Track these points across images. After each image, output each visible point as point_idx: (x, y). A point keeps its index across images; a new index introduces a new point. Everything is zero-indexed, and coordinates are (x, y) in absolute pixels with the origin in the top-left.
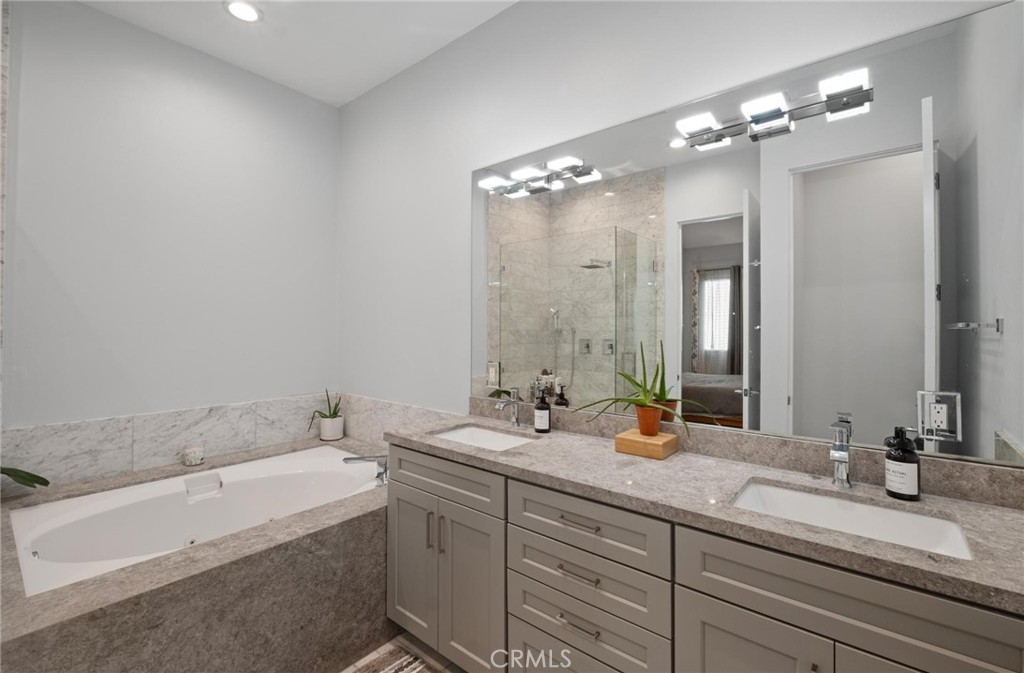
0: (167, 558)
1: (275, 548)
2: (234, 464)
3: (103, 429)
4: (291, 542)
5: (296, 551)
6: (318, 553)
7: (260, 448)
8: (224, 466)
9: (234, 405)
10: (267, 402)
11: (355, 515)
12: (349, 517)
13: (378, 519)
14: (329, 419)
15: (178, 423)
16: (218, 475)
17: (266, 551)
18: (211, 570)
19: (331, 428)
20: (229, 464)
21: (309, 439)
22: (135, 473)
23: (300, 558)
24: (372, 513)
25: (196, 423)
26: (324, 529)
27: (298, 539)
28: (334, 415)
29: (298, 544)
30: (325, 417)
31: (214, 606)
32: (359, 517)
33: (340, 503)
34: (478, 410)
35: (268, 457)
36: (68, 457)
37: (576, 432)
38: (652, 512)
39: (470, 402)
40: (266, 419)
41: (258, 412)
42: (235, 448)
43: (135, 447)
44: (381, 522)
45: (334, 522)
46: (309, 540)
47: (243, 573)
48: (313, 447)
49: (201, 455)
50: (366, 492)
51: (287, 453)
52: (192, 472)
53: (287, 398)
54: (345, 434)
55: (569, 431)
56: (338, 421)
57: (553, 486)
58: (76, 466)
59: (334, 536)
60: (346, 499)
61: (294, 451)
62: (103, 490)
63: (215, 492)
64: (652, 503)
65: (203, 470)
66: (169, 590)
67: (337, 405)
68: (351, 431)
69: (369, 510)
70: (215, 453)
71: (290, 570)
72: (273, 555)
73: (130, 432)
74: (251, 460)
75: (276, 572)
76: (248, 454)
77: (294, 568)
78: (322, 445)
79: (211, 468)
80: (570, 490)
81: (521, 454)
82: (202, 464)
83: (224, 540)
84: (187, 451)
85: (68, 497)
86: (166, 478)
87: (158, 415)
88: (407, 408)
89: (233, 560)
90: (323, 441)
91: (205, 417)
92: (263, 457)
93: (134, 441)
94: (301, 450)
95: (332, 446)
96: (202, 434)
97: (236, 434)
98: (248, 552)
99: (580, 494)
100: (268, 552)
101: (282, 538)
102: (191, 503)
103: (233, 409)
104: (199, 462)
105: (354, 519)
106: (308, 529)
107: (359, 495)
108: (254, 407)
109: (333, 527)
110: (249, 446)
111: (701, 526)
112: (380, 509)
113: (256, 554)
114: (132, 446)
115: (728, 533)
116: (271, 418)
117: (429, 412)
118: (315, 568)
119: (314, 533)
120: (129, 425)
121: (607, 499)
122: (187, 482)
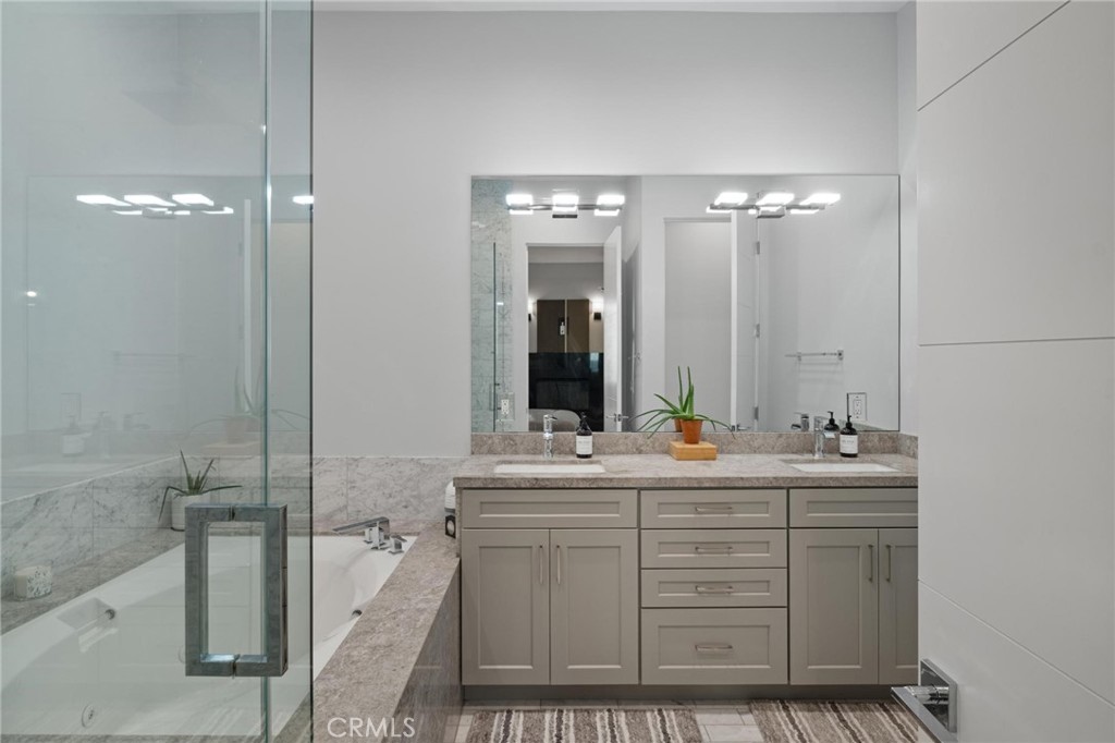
10: (106, 479)
25: (20, 525)
30: (184, 494)
34: (485, 448)
37: (612, 454)
38: (775, 484)
39: (472, 440)
40: (104, 507)
41: (95, 497)
42: (68, 561)
55: (604, 454)
57: (691, 485)
64: (775, 478)
80: (707, 485)
91: (31, 514)
96: (26, 544)
97: (70, 537)
99: (716, 485)
103: (65, 495)
108: (90, 489)
110: (85, 557)
111: (808, 485)
115: (824, 485)
116: (110, 505)
117: (401, 460)
121: (741, 484)
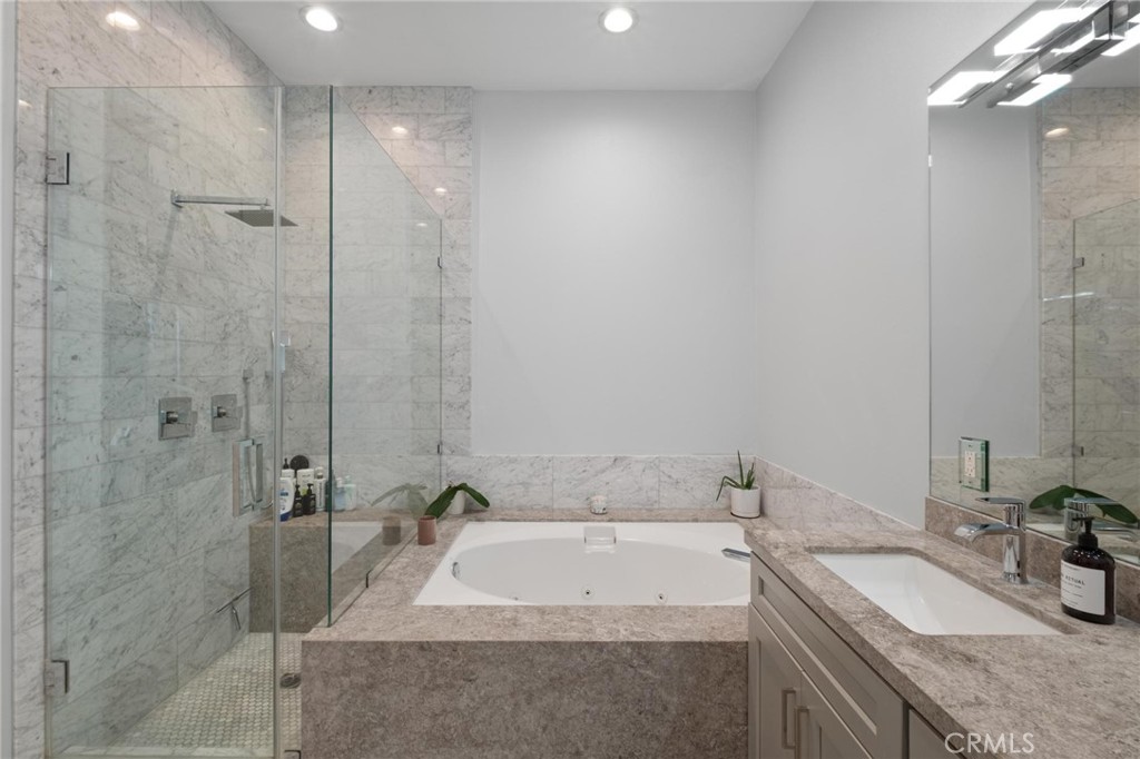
0: (502, 609)
1: (587, 643)
2: (632, 521)
3: (532, 465)
4: (607, 643)
5: (613, 659)
6: (642, 671)
7: (664, 509)
8: (621, 521)
9: (639, 457)
10: (671, 459)
11: (697, 638)
12: (687, 638)
13: (733, 656)
14: (739, 490)
15: (588, 468)
16: (613, 529)
17: (577, 643)
18: (519, 643)
19: (744, 500)
20: (627, 521)
21: (719, 510)
22: (553, 510)
23: (618, 668)
24: (722, 645)
25: (603, 471)
26: (650, 643)
27: (616, 643)
28: (749, 486)
29: (615, 650)
30: (737, 486)
31: (523, 684)
32: (701, 643)
33: (692, 612)
34: (941, 527)
35: (667, 521)
36: (509, 485)
39: (927, 508)
40: (670, 477)
41: (661, 469)
42: (638, 503)
43: (555, 485)
44: (738, 663)
45: (665, 637)
46: (629, 650)
47: (551, 658)
48: (718, 521)
49: (604, 505)
50: (734, 608)
51: (687, 521)
52: (593, 521)
53: (692, 456)
54: (762, 512)
56: (752, 495)
58: (514, 494)
59: (664, 657)
60: (703, 608)
61: (696, 520)
62: (525, 521)
63: (609, 547)
65: (603, 521)
66: (481, 648)
67: (751, 473)
68: (770, 510)
69: (720, 639)
70: (620, 505)
71: (606, 677)
72: (585, 652)
73: (550, 470)
74: (649, 521)
75: (589, 674)
76: (650, 514)
77: (611, 678)
78: (730, 521)
79: (609, 521)
81: (969, 660)
82: (606, 515)
83: (553, 611)
84: (593, 498)
85: (503, 520)
86: (572, 521)
87: (572, 459)
88: (831, 494)
89: (543, 640)
90: (734, 517)
91: (611, 466)
92: (661, 521)
93: (554, 480)
94: (704, 521)
95: (741, 524)
96: (607, 483)
97: (640, 489)
98: (560, 636)
100: (579, 645)
101: (601, 635)
102: (588, 552)
103: (637, 461)
104: (601, 511)
105: (694, 644)
106: (633, 634)
107: (723, 608)
108: (657, 462)
109: (662, 644)
110: (652, 505)
112: (738, 643)
113: (565, 643)
114: (552, 484)
116: (674, 476)
118: (638, 690)
119: (637, 643)
120: (550, 464)
122: (586, 529)
